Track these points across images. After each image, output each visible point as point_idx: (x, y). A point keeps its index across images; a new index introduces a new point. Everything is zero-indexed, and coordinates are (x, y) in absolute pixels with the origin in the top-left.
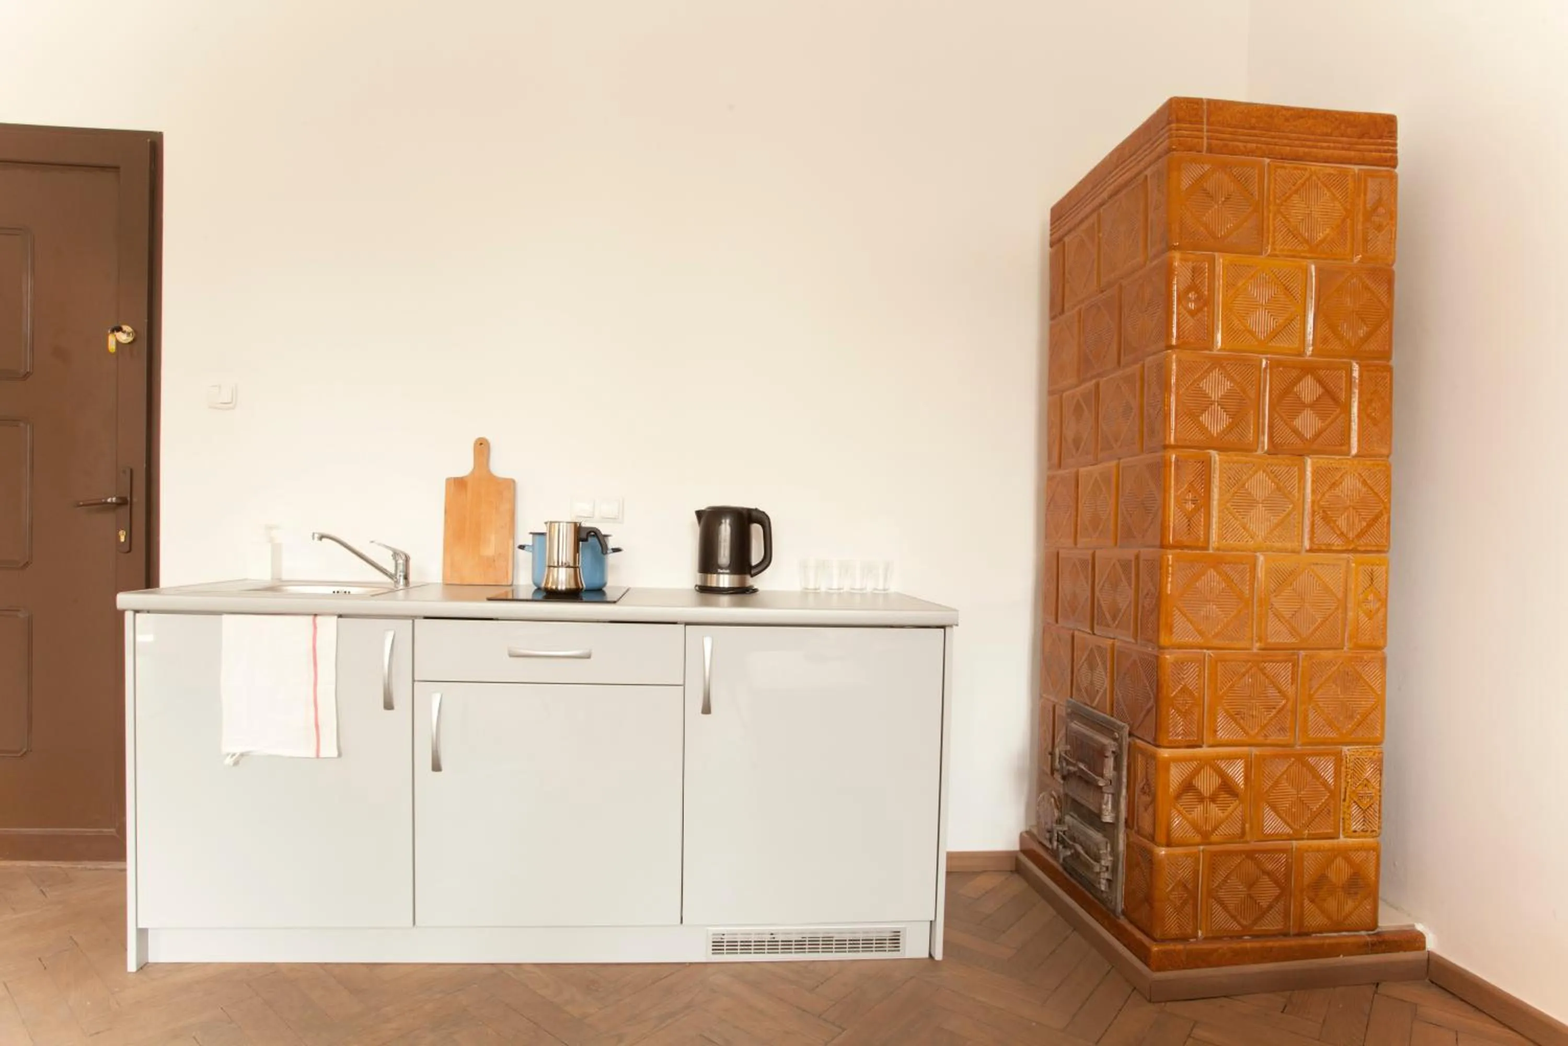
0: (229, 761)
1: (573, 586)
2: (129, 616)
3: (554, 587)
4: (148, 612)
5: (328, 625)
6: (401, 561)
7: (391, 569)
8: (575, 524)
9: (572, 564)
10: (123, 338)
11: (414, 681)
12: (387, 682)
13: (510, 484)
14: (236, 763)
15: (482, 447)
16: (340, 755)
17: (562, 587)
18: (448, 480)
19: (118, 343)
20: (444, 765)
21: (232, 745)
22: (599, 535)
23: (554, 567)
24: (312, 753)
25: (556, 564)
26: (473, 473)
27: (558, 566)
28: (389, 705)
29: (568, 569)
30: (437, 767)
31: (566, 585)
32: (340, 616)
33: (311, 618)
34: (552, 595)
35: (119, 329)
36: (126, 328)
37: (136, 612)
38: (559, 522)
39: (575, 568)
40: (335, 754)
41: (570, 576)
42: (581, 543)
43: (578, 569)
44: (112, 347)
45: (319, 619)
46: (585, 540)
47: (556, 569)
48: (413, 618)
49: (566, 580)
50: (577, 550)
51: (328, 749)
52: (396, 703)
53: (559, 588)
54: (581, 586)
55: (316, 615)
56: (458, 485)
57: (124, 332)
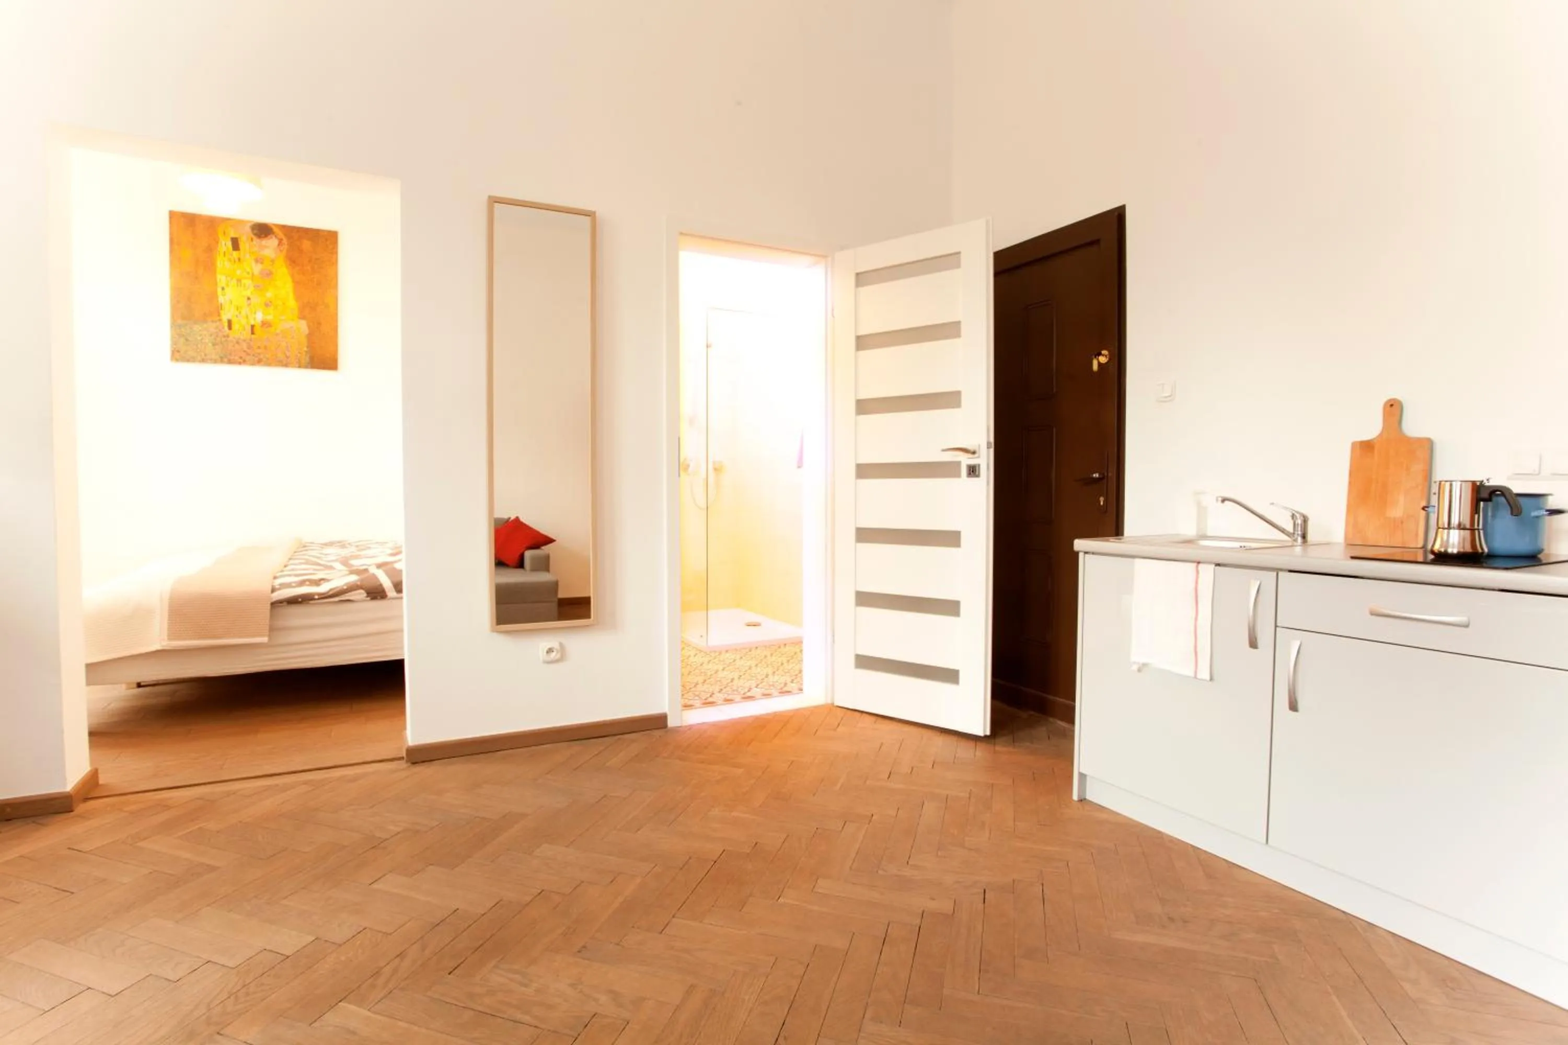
0: (1135, 667)
1: (1468, 549)
2: (1081, 555)
3: (1443, 550)
4: (1093, 553)
5: (1207, 571)
6: (1299, 521)
7: (1290, 529)
8: (1474, 483)
9: (1468, 526)
10: (1103, 360)
11: (1276, 626)
12: (1251, 625)
13: (1428, 445)
14: (1139, 670)
15: (1393, 409)
16: (1211, 679)
17: (1453, 550)
18: (1354, 445)
19: (1100, 364)
20: (1301, 705)
21: (1137, 656)
22: (1507, 495)
23: (1444, 528)
24: (1192, 674)
25: (1446, 526)
26: (1381, 435)
27: (1449, 527)
28: (1253, 644)
29: (1462, 531)
30: (1293, 707)
31: (1459, 547)
32: (1218, 565)
33: (1194, 565)
34: (1443, 558)
35: (1100, 354)
36: (1104, 352)
37: (1086, 553)
38: (1451, 481)
39: (1472, 530)
40: (1208, 678)
41: (1464, 539)
42: (1482, 503)
43: (1477, 532)
44: (1095, 367)
45: (1201, 566)
46: (1488, 500)
47: (1446, 531)
48: (1278, 570)
49: (1459, 543)
50: (1475, 510)
51: (1204, 674)
52: (1260, 643)
53: (1450, 550)
54: (1480, 551)
55: (1199, 563)
56: (1364, 448)
57: (1103, 355)
